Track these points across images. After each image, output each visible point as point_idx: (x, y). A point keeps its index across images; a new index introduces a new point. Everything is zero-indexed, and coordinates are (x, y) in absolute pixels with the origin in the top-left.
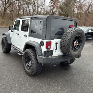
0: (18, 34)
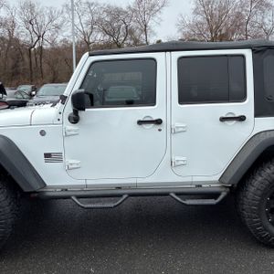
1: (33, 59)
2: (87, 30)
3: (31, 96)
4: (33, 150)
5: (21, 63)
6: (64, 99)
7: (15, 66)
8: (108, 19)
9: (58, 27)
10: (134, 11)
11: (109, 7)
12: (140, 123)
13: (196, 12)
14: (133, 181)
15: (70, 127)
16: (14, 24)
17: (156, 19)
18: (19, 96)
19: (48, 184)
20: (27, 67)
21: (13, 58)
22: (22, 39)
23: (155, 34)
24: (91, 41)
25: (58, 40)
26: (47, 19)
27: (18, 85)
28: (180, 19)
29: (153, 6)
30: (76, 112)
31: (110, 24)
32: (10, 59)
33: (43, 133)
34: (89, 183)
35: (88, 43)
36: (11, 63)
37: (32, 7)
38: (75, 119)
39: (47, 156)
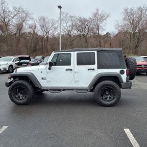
0: (71, 70)
1: (43, 43)
2: (70, 29)
3: (41, 61)
4: (39, 77)
5: (38, 45)
6: (47, 63)
7: (35, 46)
8: (80, 24)
9: (55, 28)
11: (80, 18)
12: (66, 70)
13: (124, 19)
14: (65, 86)
15: (48, 71)
16: (35, 27)
17: (103, 23)
18: (36, 61)
19: (42, 86)
20: (41, 47)
22: (39, 34)
23: (104, 30)
24: (71, 34)
25: (56, 34)
26: (51, 25)
27: (36, 56)
28: (116, 23)
29: (102, 17)
30: (50, 67)
31: (81, 26)
32: (33, 43)
33: (41, 72)
34: (53, 86)
35: (70, 35)
36: (33, 45)
37: (44, 19)
38: (50, 69)
39: (42, 78)
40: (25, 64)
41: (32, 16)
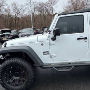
0: (86, 38)
1: (16, 21)
2: (33, 11)
7: (11, 24)
8: (40, 7)
9: (24, 10)
10: (48, 3)
12: (78, 39)
13: (69, 2)
16: (9, 10)
17: (55, 6)
19: (44, 63)
21: (10, 21)
22: (12, 15)
24: (34, 14)
25: (24, 15)
26: (20, 8)
28: (64, 5)
29: (54, 1)
30: (55, 36)
34: (59, 62)
36: (9, 23)
37: (15, 4)
40: (7, 36)
41: (6, 2)
